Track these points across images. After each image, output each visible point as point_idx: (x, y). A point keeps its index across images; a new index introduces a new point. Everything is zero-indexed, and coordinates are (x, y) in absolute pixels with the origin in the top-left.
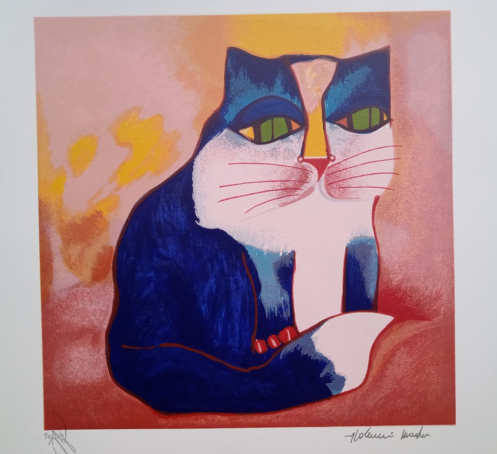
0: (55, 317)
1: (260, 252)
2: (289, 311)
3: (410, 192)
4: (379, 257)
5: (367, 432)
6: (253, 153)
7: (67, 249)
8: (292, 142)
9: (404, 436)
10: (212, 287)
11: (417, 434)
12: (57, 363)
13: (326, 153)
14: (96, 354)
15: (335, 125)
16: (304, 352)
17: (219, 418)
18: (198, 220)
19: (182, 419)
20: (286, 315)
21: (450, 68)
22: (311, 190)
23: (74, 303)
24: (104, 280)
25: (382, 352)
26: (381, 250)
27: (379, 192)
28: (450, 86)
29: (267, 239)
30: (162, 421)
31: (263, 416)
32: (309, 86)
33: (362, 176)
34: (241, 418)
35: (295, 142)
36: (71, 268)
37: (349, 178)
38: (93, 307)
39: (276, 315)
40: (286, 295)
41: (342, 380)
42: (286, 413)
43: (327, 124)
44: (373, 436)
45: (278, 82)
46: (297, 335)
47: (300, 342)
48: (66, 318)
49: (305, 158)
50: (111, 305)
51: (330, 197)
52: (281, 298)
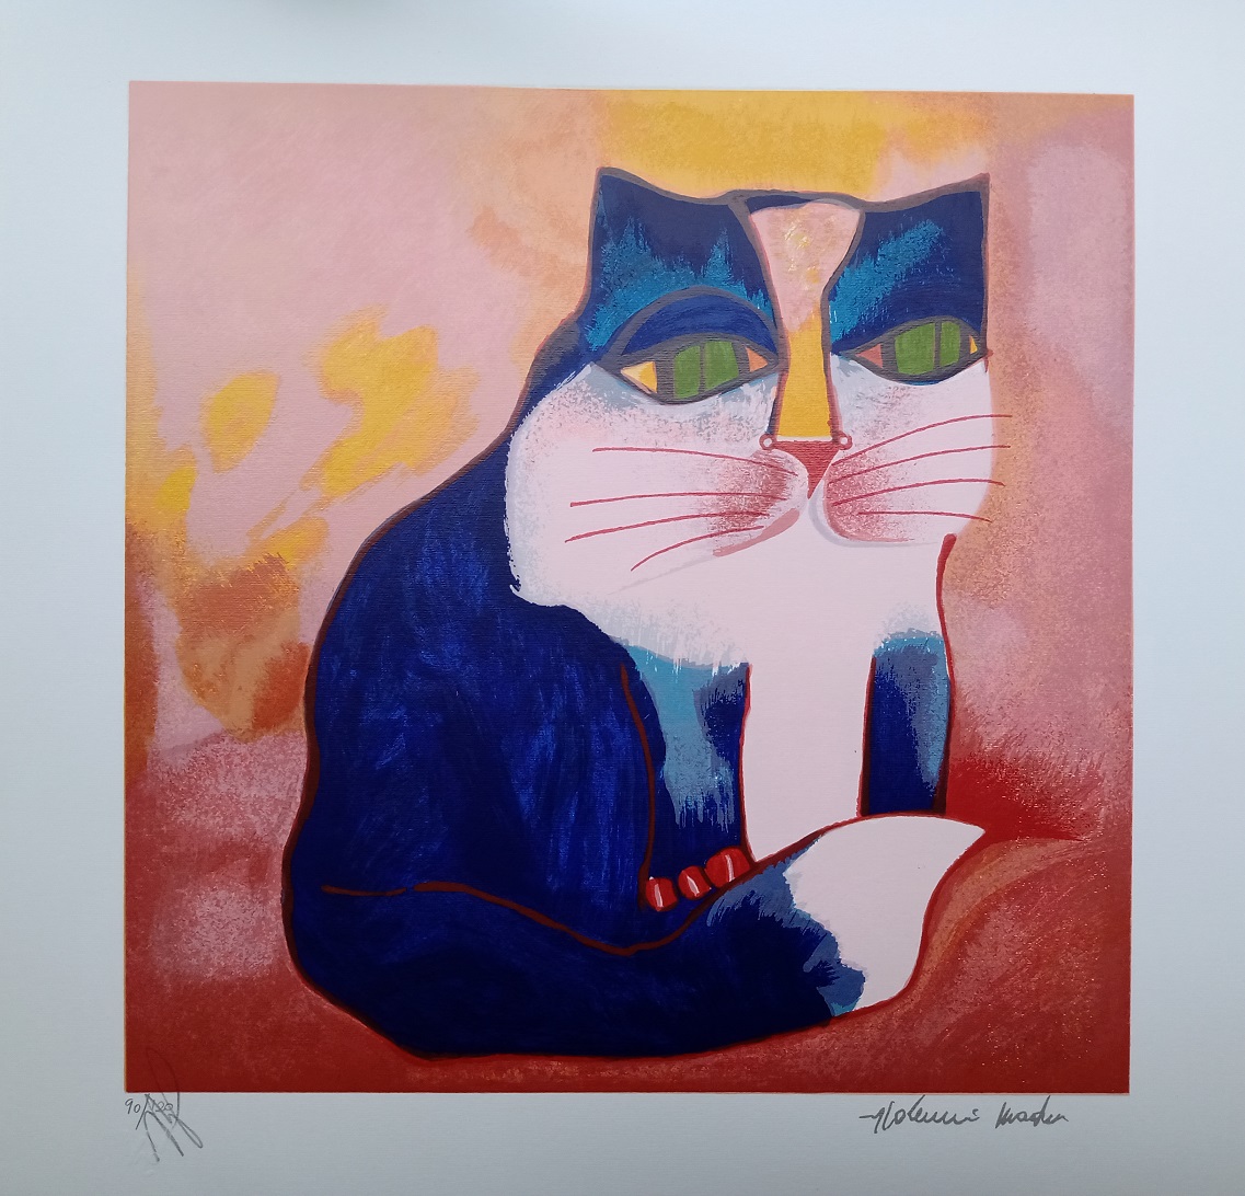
0: (158, 814)
1: (665, 664)
2: (731, 808)
3: (1029, 527)
4: (951, 683)
5: (914, 1108)
6: (653, 424)
7: (193, 648)
8: (749, 399)
9: (1004, 1119)
10: (545, 748)
11: (1034, 1114)
12: (162, 927)
13: (829, 429)
14: (258, 906)
15: (853, 363)
16: (766, 910)
17: (555, 1065)
18: (517, 584)
19: (464, 1069)
20: (724, 818)
21: (1130, 230)
22: (791, 518)
23: (207, 782)
24: (283, 726)
25: (954, 913)
26: (957, 665)
27: (955, 526)
28: (1130, 275)
29: (682, 633)
30: (418, 1074)
31: (663, 1065)
32: (793, 268)
33: (914, 486)
34: (610, 1070)
35: (754, 402)
36: (201, 694)
37: (885, 491)
38: (254, 791)
39: (701, 819)
40: (725, 770)
41: (856, 980)
42: (720, 1057)
43: (834, 360)
44: (927, 1118)
45: (719, 255)
46: (750, 868)
47: (755, 884)
48: (186, 817)
49: (779, 439)
50: (299, 786)
51: (836, 535)
52: (713, 777)
